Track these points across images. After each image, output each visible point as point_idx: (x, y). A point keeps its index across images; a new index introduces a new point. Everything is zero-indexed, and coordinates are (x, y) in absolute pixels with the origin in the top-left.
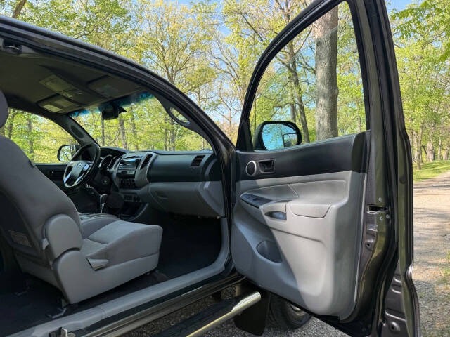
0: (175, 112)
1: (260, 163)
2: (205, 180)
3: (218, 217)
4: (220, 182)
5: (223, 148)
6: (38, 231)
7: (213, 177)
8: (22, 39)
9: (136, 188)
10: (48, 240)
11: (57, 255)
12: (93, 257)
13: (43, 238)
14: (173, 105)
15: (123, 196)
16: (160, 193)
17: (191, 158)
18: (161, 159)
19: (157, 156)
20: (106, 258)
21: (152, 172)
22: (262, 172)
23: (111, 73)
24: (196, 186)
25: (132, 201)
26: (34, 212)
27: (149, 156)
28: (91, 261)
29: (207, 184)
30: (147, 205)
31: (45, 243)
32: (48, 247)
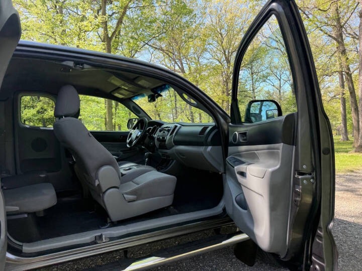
0: (186, 97)
1: (240, 134)
2: (208, 145)
3: (220, 173)
4: (221, 147)
5: (222, 120)
6: (93, 174)
7: (214, 143)
8: (84, 61)
9: (167, 149)
10: (99, 181)
11: (104, 190)
12: (127, 194)
13: (96, 179)
14: (184, 92)
15: (161, 154)
16: (181, 153)
17: (200, 129)
18: (184, 129)
19: (180, 127)
20: (135, 195)
21: (176, 138)
22: (241, 141)
23: (141, 75)
24: (201, 149)
25: (165, 158)
26: (91, 163)
27: (176, 127)
28: (125, 196)
29: (209, 148)
30: (175, 161)
31: (97, 183)
32: (98, 185)
